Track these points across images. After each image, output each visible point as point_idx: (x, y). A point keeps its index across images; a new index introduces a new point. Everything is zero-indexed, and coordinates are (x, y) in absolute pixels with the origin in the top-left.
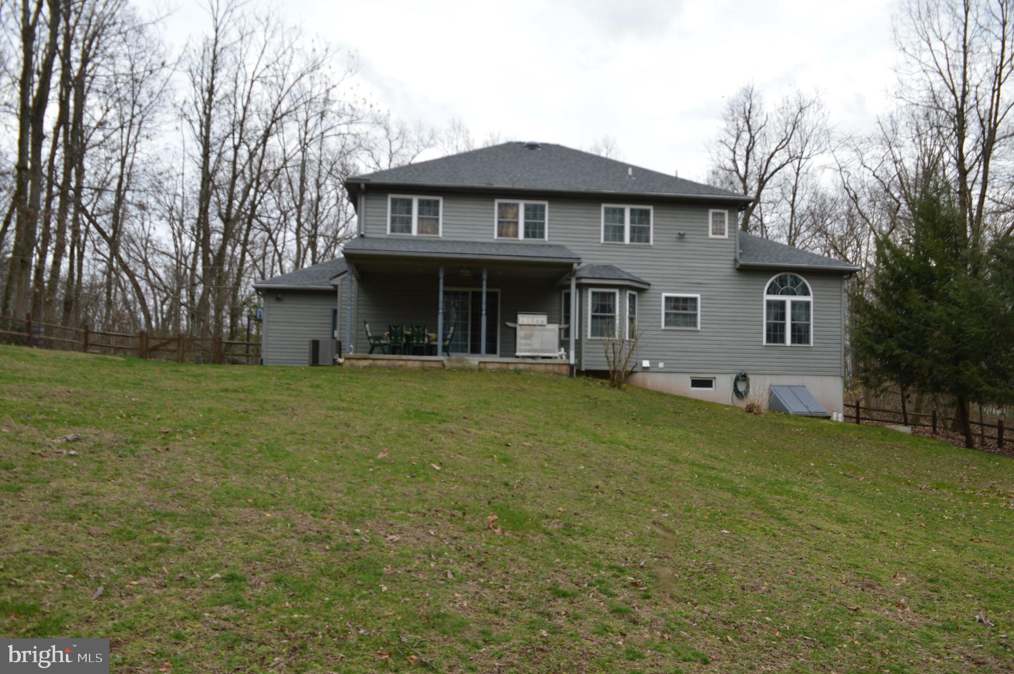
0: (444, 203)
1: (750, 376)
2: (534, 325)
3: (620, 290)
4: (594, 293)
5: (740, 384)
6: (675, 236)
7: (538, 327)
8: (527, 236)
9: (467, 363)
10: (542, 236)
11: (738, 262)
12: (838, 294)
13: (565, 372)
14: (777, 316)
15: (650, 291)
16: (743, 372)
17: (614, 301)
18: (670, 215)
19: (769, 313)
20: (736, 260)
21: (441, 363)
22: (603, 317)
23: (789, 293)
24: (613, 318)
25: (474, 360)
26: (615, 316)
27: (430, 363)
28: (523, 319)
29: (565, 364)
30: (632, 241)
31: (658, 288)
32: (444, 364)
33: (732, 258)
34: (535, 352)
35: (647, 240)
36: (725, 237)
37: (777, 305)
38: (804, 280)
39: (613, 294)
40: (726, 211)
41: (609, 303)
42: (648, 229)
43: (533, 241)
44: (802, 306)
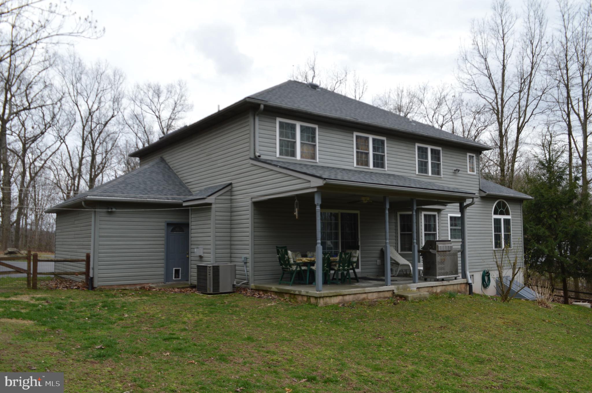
0: (318, 129)
1: (490, 272)
2: (446, 251)
3: (438, 213)
4: (425, 215)
5: (486, 278)
6: (452, 171)
7: (448, 253)
8: (374, 166)
9: (409, 291)
10: (383, 166)
11: (485, 192)
12: (520, 214)
13: (463, 290)
14: (497, 229)
15: (442, 212)
16: (486, 269)
17: (435, 221)
18: (449, 156)
19: (495, 227)
20: (480, 190)
21: (391, 292)
22: (429, 234)
23: (502, 213)
24: (435, 235)
25: (414, 287)
26: (436, 233)
27: (384, 293)
28: (441, 246)
29: (464, 283)
30: (432, 174)
31: (447, 210)
32: (394, 293)
33: (478, 189)
34: (447, 275)
35: (438, 173)
36: (475, 173)
37: (497, 221)
38: (508, 205)
39: (434, 216)
40: (474, 155)
41: (432, 223)
42: (439, 165)
43: (379, 170)
44: (507, 222)
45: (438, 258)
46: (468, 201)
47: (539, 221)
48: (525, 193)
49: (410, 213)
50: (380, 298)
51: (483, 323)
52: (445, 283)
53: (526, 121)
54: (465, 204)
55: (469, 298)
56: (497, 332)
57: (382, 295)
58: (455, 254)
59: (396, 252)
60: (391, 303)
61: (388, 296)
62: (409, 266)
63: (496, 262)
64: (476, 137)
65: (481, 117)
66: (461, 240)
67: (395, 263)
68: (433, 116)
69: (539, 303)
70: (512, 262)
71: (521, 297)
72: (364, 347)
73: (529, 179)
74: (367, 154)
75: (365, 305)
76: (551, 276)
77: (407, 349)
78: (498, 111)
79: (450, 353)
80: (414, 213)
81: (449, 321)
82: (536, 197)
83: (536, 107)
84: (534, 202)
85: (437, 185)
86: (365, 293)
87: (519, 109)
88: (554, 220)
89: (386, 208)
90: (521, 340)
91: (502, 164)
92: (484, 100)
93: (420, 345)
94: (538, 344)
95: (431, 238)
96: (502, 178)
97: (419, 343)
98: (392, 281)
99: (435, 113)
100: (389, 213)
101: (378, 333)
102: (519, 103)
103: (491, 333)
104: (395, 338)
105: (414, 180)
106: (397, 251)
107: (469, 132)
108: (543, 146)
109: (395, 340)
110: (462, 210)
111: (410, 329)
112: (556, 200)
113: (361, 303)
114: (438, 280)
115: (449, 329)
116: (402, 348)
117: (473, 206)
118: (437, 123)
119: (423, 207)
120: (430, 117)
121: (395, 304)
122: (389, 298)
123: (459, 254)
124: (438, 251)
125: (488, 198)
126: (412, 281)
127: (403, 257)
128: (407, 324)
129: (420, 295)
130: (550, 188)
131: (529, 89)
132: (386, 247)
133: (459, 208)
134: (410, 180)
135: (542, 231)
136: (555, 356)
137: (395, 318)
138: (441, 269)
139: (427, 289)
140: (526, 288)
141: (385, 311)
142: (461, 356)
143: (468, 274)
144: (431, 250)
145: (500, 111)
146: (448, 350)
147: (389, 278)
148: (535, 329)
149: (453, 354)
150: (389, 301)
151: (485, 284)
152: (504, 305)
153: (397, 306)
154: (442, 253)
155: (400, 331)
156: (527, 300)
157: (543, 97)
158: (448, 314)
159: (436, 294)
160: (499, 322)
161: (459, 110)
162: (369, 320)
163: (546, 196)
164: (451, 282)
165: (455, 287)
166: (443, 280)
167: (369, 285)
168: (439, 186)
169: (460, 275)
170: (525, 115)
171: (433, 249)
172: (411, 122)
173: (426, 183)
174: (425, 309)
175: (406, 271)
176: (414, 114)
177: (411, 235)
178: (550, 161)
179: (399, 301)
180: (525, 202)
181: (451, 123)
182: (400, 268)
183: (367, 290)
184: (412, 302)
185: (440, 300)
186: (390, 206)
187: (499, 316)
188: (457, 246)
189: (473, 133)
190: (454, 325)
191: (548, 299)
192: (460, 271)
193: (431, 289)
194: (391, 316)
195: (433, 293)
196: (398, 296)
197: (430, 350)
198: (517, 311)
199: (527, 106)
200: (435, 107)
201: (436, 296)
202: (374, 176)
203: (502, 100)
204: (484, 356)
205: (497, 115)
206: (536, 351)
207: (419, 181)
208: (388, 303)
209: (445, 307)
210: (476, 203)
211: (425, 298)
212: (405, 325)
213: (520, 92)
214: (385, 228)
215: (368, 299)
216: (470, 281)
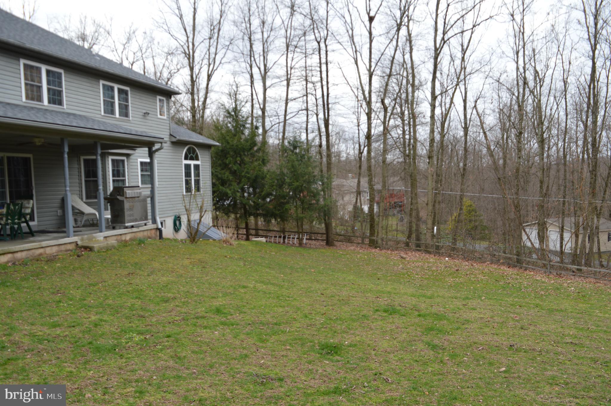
1: (180, 216)
2: (134, 197)
3: (127, 158)
4: (113, 161)
5: (178, 223)
6: (141, 114)
7: (137, 199)
8: (49, 102)
9: (95, 241)
10: (60, 103)
11: (175, 137)
12: (208, 159)
13: (154, 235)
14: (188, 174)
15: (132, 157)
16: (177, 214)
17: (124, 167)
18: (138, 97)
19: (185, 173)
20: (171, 135)
21: (75, 244)
22: (118, 181)
23: (192, 159)
24: (124, 181)
25: (100, 236)
26: (125, 180)
27: (65, 246)
28: (129, 192)
29: (154, 229)
30: (120, 115)
31: (136, 154)
32: (77, 244)
33: (168, 134)
34: (136, 222)
35: (127, 115)
36: (165, 117)
37: (188, 167)
38: (197, 151)
39: (123, 161)
40: (164, 99)
41: (121, 169)
42: (127, 107)
43: (55, 107)
44: (197, 167)
45: (127, 205)
46: (157, 146)
47: (225, 166)
48: (214, 139)
49: (94, 157)
50: (61, 251)
51: (171, 265)
52: (134, 230)
53: (215, 68)
54: (154, 149)
55: (158, 243)
56: (183, 272)
57: (63, 248)
58: (145, 200)
59: (80, 200)
60: (74, 255)
61: (71, 248)
62: (95, 215)
63: (185, 206)
64: (168, 80)
65: (174, 59)
66: (150, 186)
67: (78, 213)
68: (122, 52)
69: (224, 241)
70: (199, 206)
71: (209, 238)
72: (40, 306)
73: (217, 126)
74: (40, 88)
75: (42, 261)
76: (236, 217)
77: (90, 300)
78: (189, 55)
79: (136, 298)
80: (99, 158)
81: (138, 267)
82: (222, 143)
83: (224, 57)
84: (220, 148)
85: (124, 128)
86: (42, 247)
87: (209, 56)
88: (238, 165)
89: (64, 151)
90: (204, 276)
91: (193, 109)
92: (176, 41)
93: (105, 295)
94: (219, 277)
95: (120, 184)
96: (194, 124)
97: (105, 292)
98: (74, 232)
99: (124, 49)
100: (69, 157)
101: (58, 289)
102: (209, 50)
103: (178, 273)
104: (77, 291)
105: (99, 121)
106: (82, 199)
107: (161, 73)
108: (230, 95)
109: (77, 294)
110: (151, 154)
111: (96, 280)
112: (240, 146)
113: (37, 259)
114: (126, 228)
115: (137, 274)
116: (85, 300)
117: (162, 150)
118: (127, 59)
119: (110, 151)
120: (120, 52)
121: (78, 256)
122: (71, 250)
123: (149, 200)
124: (126, 198)
125: (178, 144)
126: (98, 231)
127: (89, 206)
128: (92, 275)
129: (107, 244)
130: (235, 135)
131: (218, 37)
132: (66, 195)
133: (147, 152)
134: (94, 121)
135: (227, 175)
136: (231, 286)
137: (78, 271)
138: (130, 215)
139: (115, 238)
140: (213, 228)
141: (67, 265)
142: (148, 298)
143: (159, 220)
144: (118, 197)
145: (191, 56)
146: (135, 294)
147: (71, 229)
148: (217, 265)
149: (139, 298)
150: (72, 254)
151: (177, 229)
152: (193, 246)
153: (82, 257)
154: (131, 199)
155: (84, 283)
156: (214, 240)
157: (230, 47)
158: (137, 260)
159: (126, 241)
160: (186, 262)
161: (150, 49)
162: (47, 276)
163: (231, 143)
164: (141, 229)
165: (145, 233)
166: (132, 227)
167: (48, 238)
168: (126, 129)
169: (150, 221)
170: (214, 62)
171: (121, 196)
172: (94, 55)
173: (112, 125)
174: (113, 257)
175: (93, 220)
176: (100, 46)
177: (96, 182)
178: (235, 109)
179: (83, 253)
180: (213, 149)
181: (142, 61)
182: (85, 218)
183: (44, 244)
184: (98, 252)
185: (129, 248)
186: (69, 149)
187: (186, 257)
188: (147, 192)
189: (165, 75)
190: (143, 271)
191: (231, 238)
192: (150, 217)
193: (119, 237)
194: (74, 270)
195: (122, 241)
196: (83, 247)
197: (116, 298)
198: (203, 250)
199: (216, 54)
200: (124, 43)
201: (125, 244)
202: (48, 114)
203: (193, 45)
204: (169, 295)
205: (189, 59)
206: (216, 284)
207: (104, 122)
208: (71, 256)
209: (134, 253)
210: (165, 148)
211: (113, 247)
212: (90, 276)
213: (210, 38)
214: (64, 175)
215: (46, 254)
216: (160, 226)
